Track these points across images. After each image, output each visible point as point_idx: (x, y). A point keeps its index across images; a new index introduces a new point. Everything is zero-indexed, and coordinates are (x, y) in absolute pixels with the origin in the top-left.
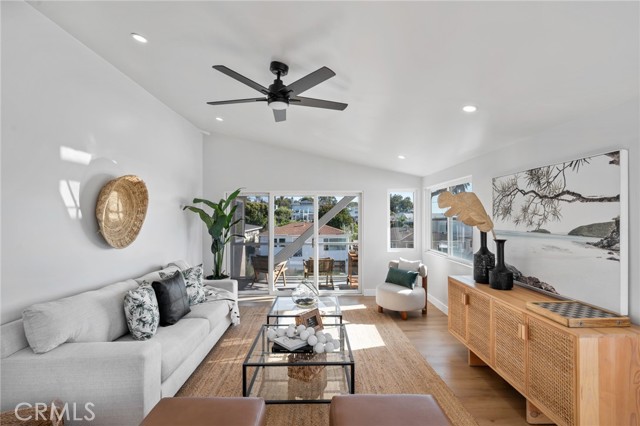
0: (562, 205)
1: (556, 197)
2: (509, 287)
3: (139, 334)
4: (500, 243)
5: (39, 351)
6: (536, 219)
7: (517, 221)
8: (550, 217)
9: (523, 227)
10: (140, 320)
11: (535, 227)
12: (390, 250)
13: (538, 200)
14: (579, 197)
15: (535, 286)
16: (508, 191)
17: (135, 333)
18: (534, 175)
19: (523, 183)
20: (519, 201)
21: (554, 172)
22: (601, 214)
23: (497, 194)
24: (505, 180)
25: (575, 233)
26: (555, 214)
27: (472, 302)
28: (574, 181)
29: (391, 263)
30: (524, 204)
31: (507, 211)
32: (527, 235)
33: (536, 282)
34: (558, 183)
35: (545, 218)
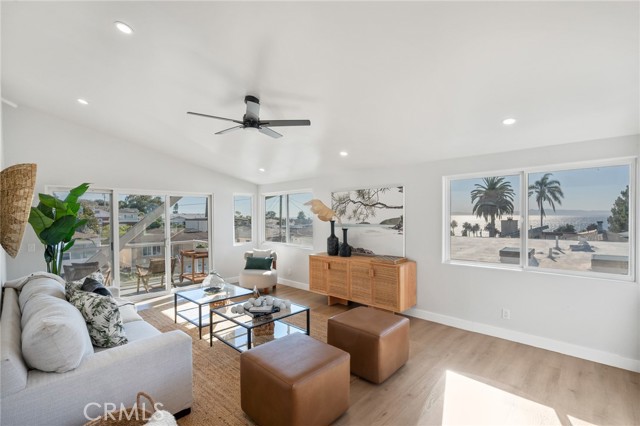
0: (376, 210)
1: (374, 205)
2: (349, 255)
3: (117, 340)
4: (345, 231)
5: (72, 367)
6: (362, 217)
7: (350, 218)
8: (370, 215)
9: (353, 221)
10: (117, 325)
11: (361, 221)
12: (235, 244)
13: (363, 206)
14: (385, 206)
15: (362, 252)
16: (343, 201)
17: (112, 340)
18: (361, 193)
19: (354, 196)
20: (351, 207)
21: (372, 193)
22: (394, 214)
23: (334, 202)
24: (342, 194)
25: (383, 223)
26: (373, 214)
27: (332, 267)
28: (383, 198)
29: (246, 254)
30: (354, 208)
31: (343, 212)
32: (357, 225)
33: (362, 250)
34: (374, 199)
35: (367, 216)
